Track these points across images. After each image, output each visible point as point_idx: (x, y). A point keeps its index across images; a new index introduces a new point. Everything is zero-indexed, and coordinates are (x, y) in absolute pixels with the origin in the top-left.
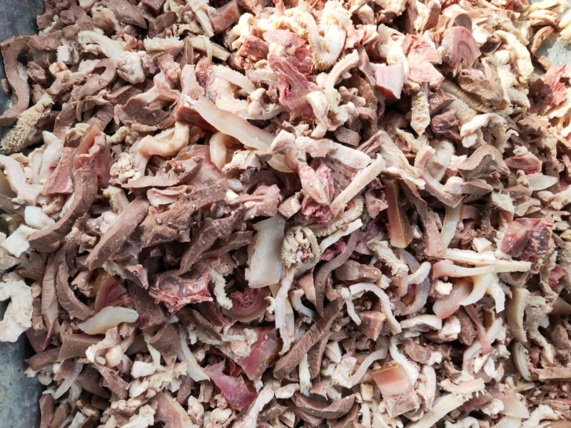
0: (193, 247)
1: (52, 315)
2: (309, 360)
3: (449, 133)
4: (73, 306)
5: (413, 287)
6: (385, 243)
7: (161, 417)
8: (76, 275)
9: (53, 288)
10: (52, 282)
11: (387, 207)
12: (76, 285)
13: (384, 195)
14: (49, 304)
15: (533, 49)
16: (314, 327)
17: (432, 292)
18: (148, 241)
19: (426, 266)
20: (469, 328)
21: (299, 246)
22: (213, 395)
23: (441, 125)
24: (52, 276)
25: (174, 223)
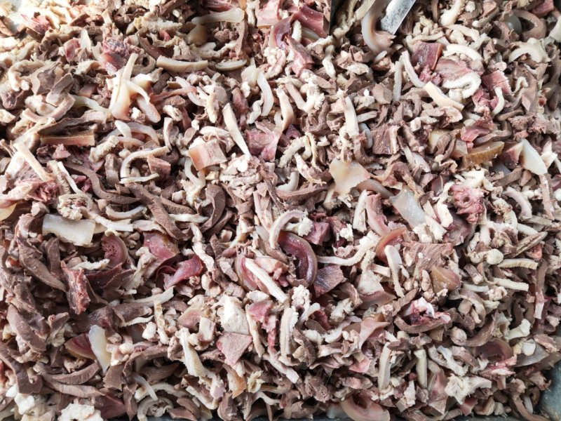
0: (37, 276)
1: (90, 391)
2: (176, 213)
3: (18, 98)
4: (86, 374)
5: (134, 134)
6: (92, 149)
7: (192, 325)
8: (65, 369)
9: (69, 387)
10: (65, 386)
11: (62, 145)
12: (71, 369)
13: (54, 146)
14: (80, 390)
15: (9, 34)
16: (150, 207)
17: (139, 121)
18: (30, 306)
19: (118, 124)
20: (172, 99)
21: (67, 206)
22: (189, 286)
23: (10, 102)
24: (61, 386)
25: (11, 284)
